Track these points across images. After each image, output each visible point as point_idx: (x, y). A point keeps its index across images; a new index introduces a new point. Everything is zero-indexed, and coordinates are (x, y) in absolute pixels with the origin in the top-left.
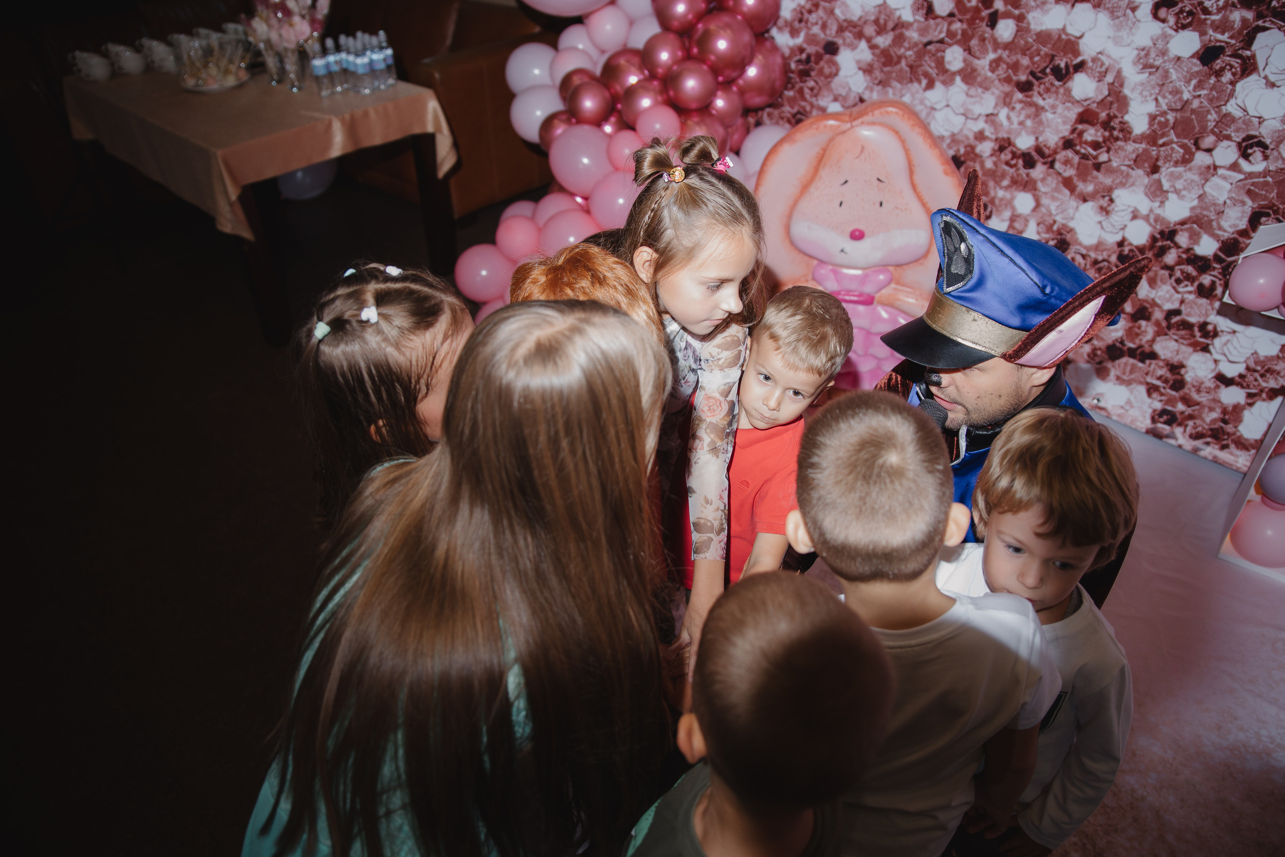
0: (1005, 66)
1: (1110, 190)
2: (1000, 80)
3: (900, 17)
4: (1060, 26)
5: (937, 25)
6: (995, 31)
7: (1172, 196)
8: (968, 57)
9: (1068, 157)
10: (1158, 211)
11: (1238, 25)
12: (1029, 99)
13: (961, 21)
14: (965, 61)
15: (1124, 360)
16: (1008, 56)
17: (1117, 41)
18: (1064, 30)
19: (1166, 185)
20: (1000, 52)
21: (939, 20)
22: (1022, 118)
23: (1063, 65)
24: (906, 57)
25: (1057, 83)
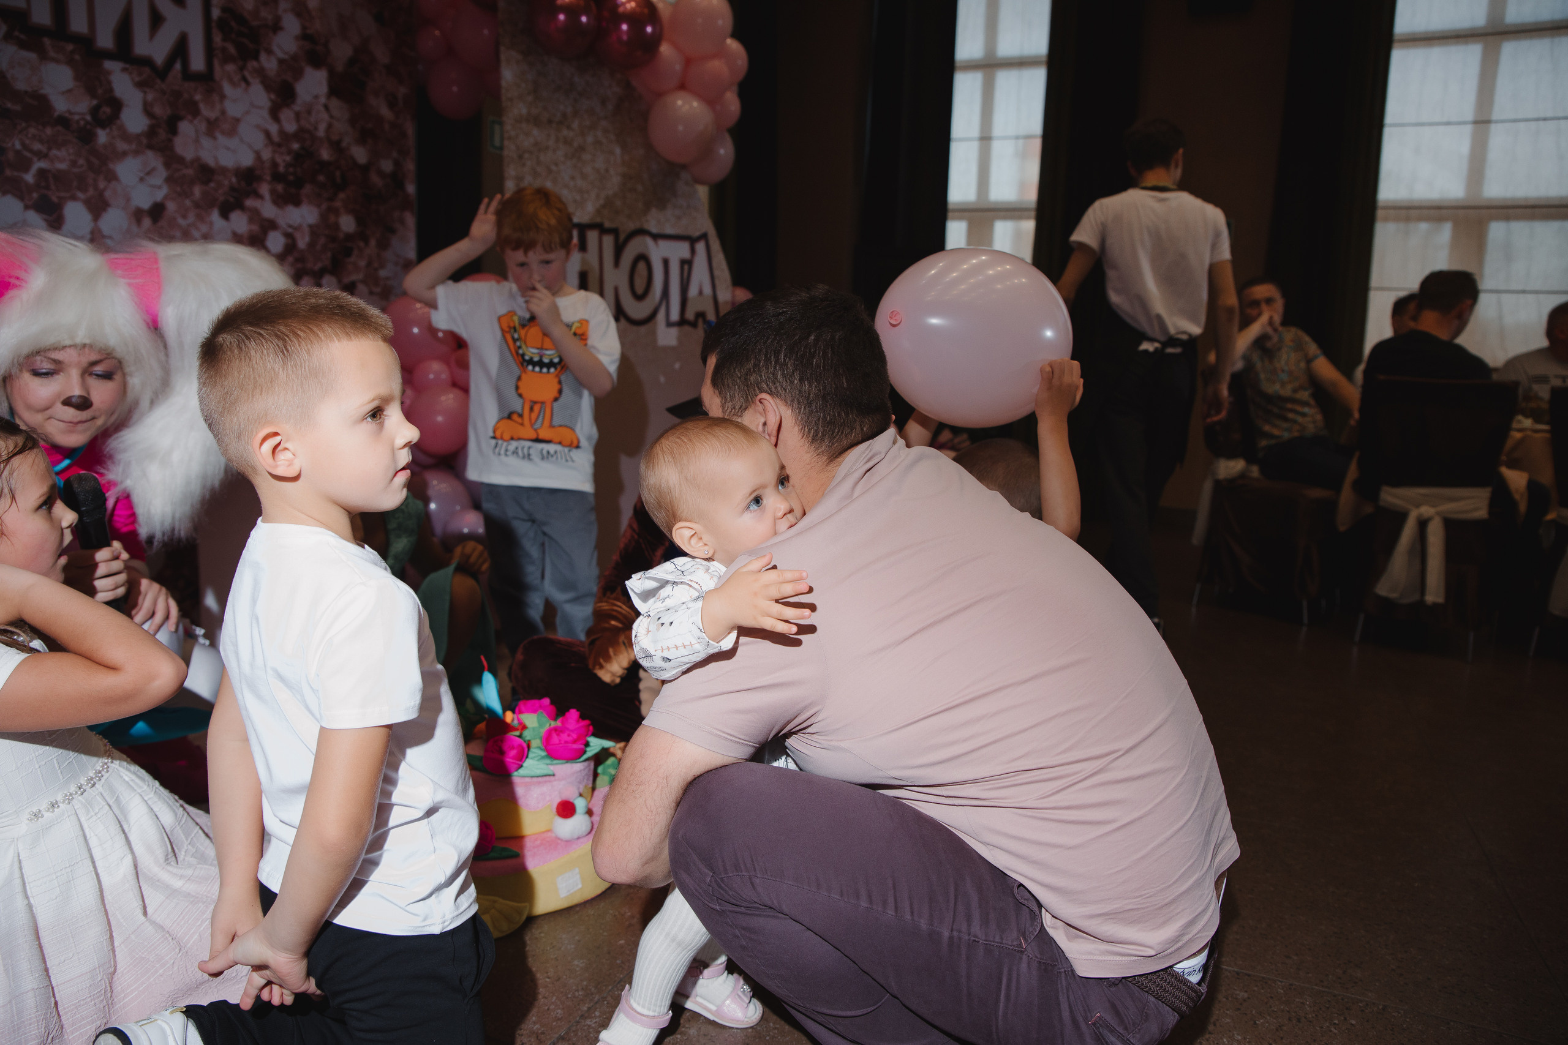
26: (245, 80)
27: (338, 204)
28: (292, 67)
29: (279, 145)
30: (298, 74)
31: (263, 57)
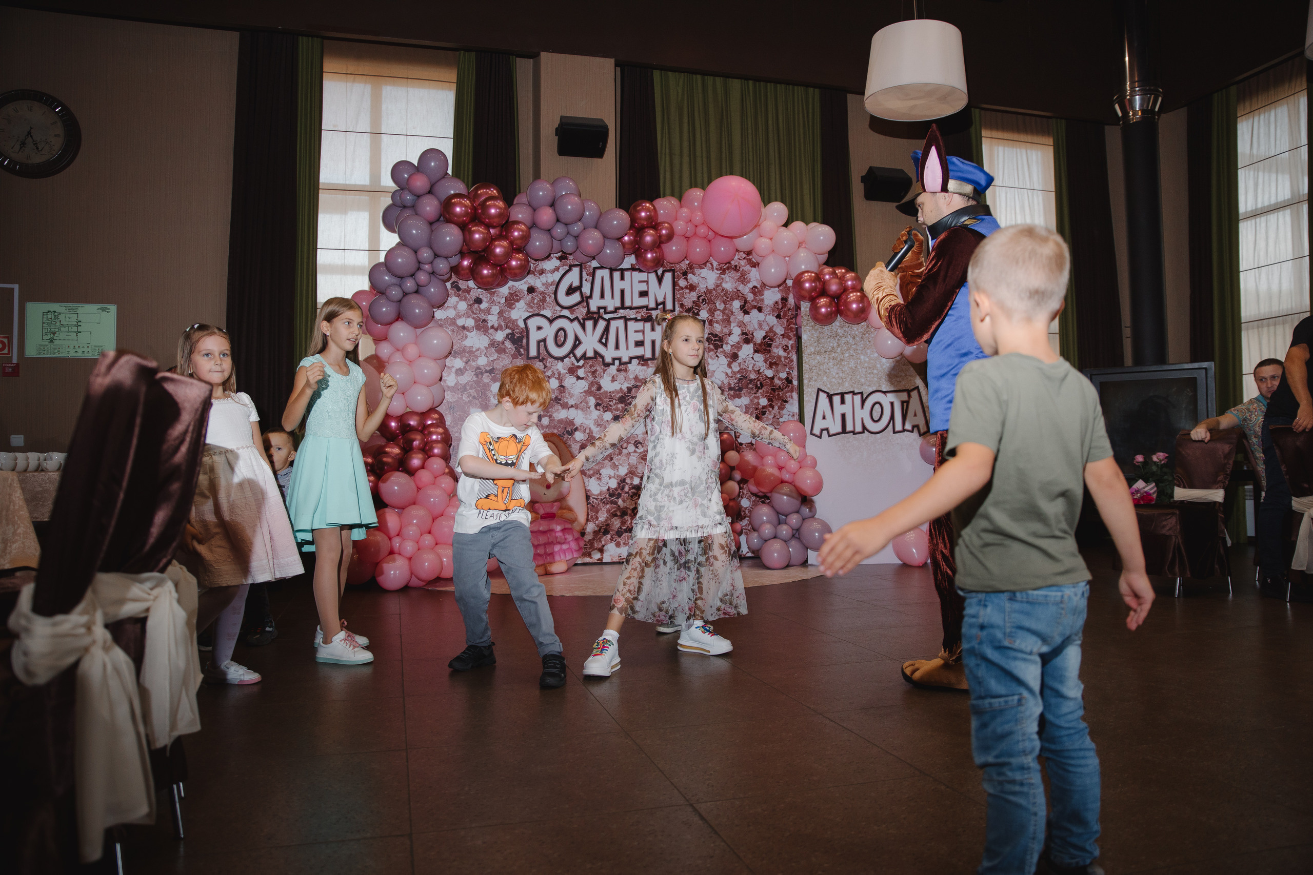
1: (599, 471)
7: (620, 467)
10: (617, 473)
11: (621, 408)
15: (624, 535)
17: (586, 419)
18: (567, 417)
19: (617, 464)
26: (717, 356)
27: (759, 394)
28: (738, 346)
29: (732, 377)
30: (739, 348)
31: (724, 346)
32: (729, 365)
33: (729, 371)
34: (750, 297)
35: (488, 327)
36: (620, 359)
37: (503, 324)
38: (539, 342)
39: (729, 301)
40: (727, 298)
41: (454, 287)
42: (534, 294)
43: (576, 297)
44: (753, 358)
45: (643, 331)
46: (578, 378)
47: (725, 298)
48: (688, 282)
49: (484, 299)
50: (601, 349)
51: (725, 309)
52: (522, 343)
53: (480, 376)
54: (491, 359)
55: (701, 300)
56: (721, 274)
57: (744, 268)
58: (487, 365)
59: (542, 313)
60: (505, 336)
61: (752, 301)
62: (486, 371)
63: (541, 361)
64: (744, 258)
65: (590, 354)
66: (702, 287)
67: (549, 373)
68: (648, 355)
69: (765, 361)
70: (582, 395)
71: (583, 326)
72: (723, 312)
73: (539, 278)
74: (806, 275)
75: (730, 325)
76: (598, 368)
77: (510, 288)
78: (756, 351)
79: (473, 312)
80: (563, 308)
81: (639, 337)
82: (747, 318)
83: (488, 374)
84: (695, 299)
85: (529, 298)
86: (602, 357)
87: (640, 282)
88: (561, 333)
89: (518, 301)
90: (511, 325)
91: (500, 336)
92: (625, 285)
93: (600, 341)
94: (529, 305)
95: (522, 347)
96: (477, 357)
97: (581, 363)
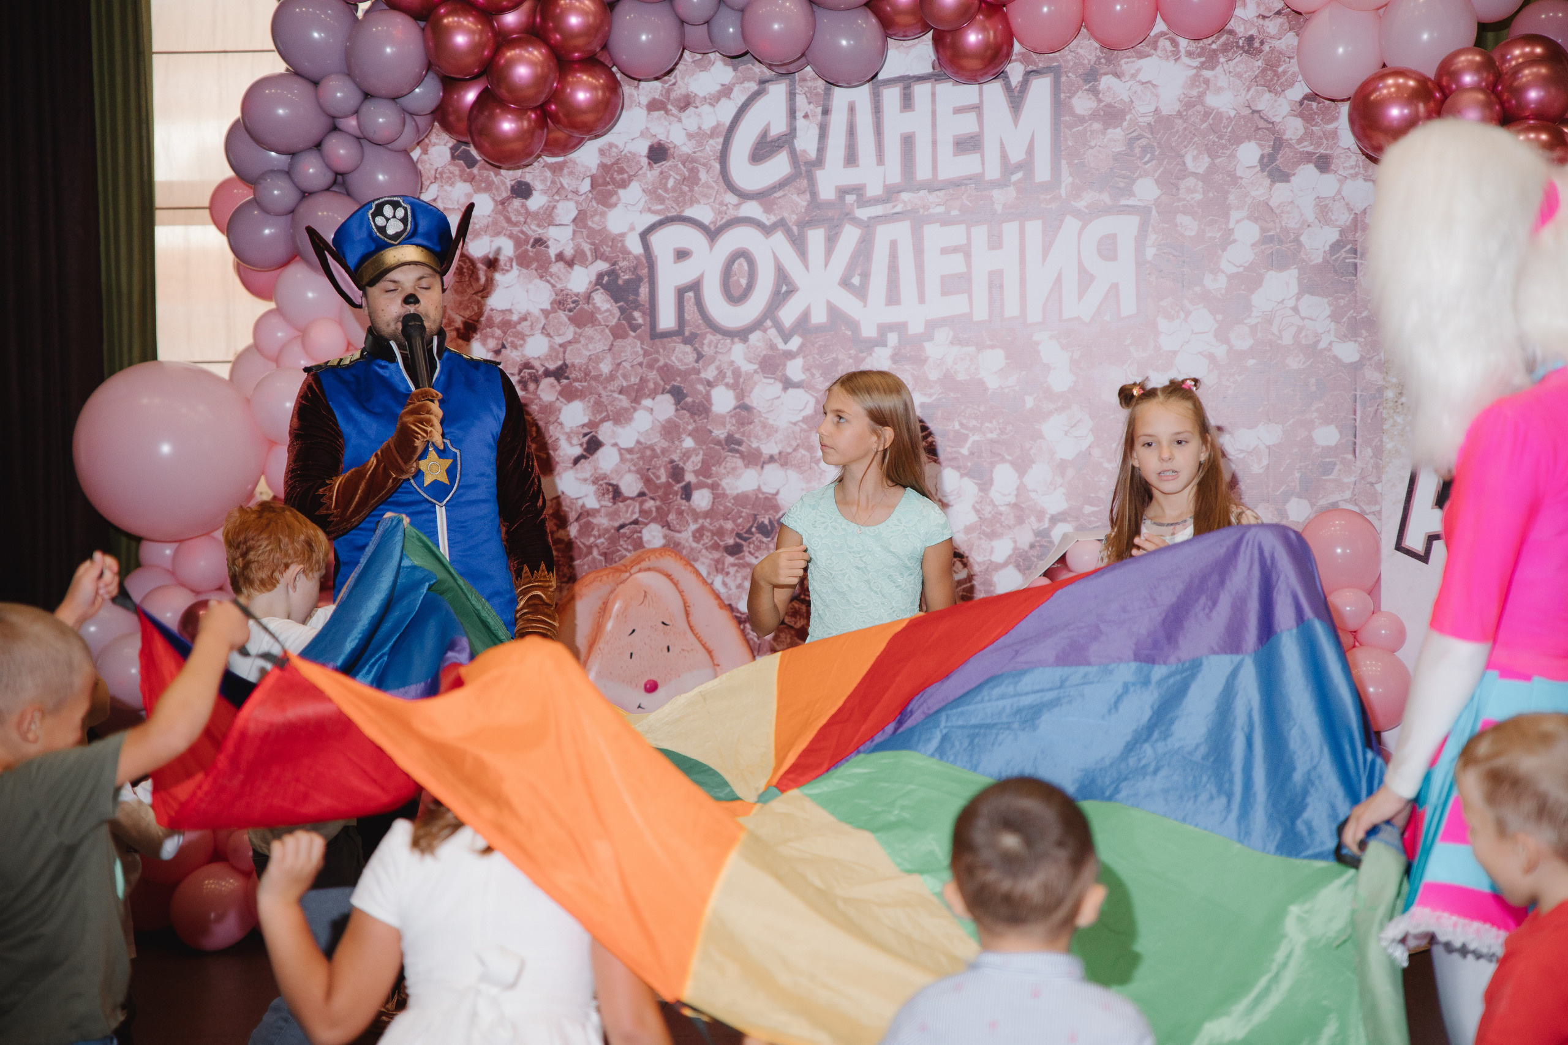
0: (709, 534)
2: (706, 548)
3: (583, 506)
4: (755, 487)
5: (628, 507)
6: (691, 502)
8: (668, 532)
9: (795, 608)
12: (741, 561)
13: (652, 498)
14: (665, 537)
16: (711, 524)
18: (759, 489)
20: (700, 521)
21: (629, 502)
22: (739, 581)
23: (766, 522)
24: (597, 546)
25: (765, 540)
26: (1184, 309)
28: (1248, 279)
30: (1256, 284)
31: (1208, 278)
32: (1221, 336)
33: (1221, 351)
34: (1294, 128)
35: (549, 257)
36: (900, 327)
37: (587, 248)
38: (681, 292)
39: (1224, 147)
40: (1220, 137)
41: (459, 158)
42: (666, 165)
43: (779, 166)
44: (1295, 309)
45: (965, 251)
46: (788, 384)
47: (1213, 137)
48: (1100, 101)
49: (538, 185)
50: (848, 303)
51: (1212, 169)
52: (637, 294)
53: (532, 386)
54: (559, 340)
55: (1137, 151)
56: (1202, 66)
57: (1277, 44)
58: (549, 357)
59: (689, 212)
60: (593, 278)
61: (1300, 141)
62: (547, 373)
63: (688, 341)
64: (1279, 13)
65: (819, 317)
66: (1144, 109)
67: (710, 373)
68: (981, 313)
69: (1335, 317)
70: (797, 429)
71: (799, 244)
72: (1205, 178)
73: (680, 120)
74: (1390, 81)
75: (1227, 216)
76: (841, 356)
77: (602, 152)
78: (1307, 288)
79: (508, 220)
80: (744, 196)
81: (956, 264)
82: (1281, 192)
83: (552, 380)
84: (1119, 148)
85: (652, 175)
86: (854, 325)
87: (958, 111)
88: (742, 265)
89: (624, 184)
90: (606, 250)
91: (580, 280)
92: (916, 121)
93: (845, 283)
94: (654, 194)
95: (637, 306)
96: (522, 337)
97: (795, 343)
